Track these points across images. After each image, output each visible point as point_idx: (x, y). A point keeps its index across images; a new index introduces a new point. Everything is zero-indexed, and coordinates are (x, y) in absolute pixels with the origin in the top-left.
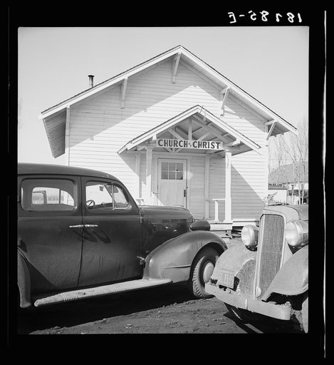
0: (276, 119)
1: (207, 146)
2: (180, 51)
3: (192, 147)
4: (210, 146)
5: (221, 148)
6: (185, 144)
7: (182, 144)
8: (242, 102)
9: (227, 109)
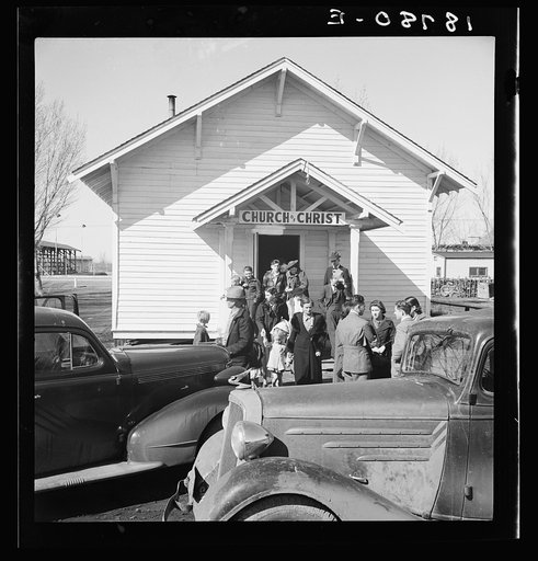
0: (442, 170)
1: (320, 220)
2: (284, 67)
3: (297, 222)
4: (326, 219)
5: (342, 222)
6: (286, 218)
7: (280, 217)
8: (390, 143)
9: (365, 154)
